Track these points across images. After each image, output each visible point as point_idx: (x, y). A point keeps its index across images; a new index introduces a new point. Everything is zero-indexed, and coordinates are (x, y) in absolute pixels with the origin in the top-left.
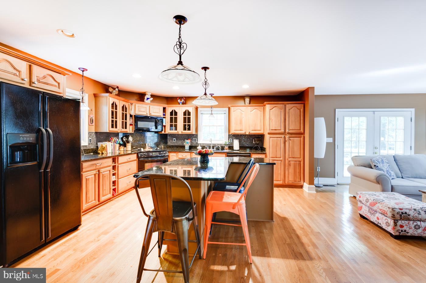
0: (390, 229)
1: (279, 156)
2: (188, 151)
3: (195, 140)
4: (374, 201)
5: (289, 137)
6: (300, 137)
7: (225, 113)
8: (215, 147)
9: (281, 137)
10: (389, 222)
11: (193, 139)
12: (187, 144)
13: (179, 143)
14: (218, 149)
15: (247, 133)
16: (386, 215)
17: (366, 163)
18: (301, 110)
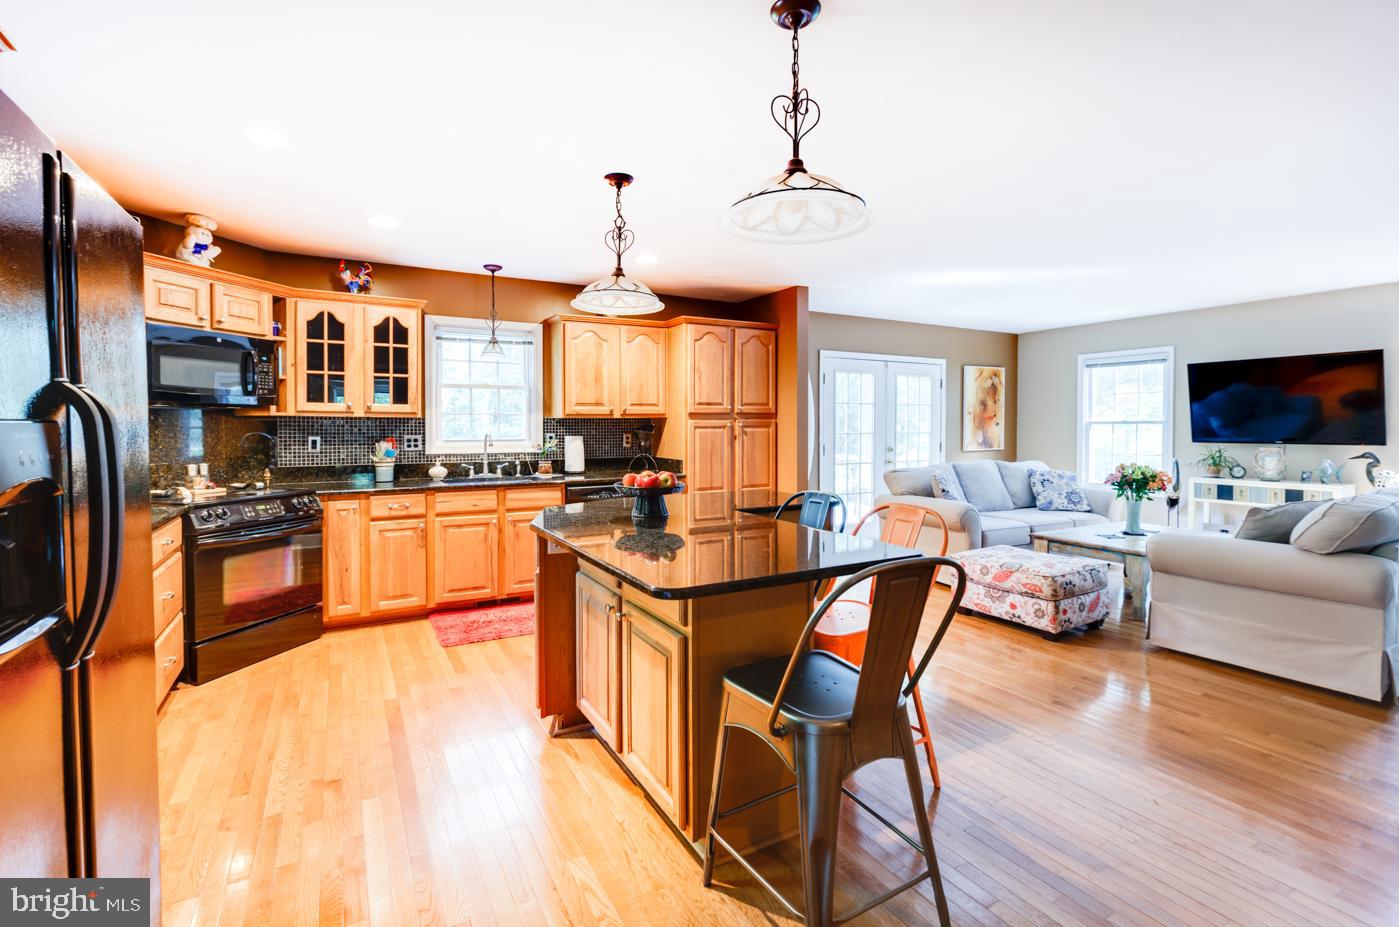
0: (1045, 624)
1: (719, 485)
2: (389, 487)
3: (412, 443)
4: (1004, 569)
5: (743, 427)
6: (767, 426)
7: (531, 343)
8: (499, 466)
9: (724, 427)
10: (1044, 608)
11: (406, 437)
12: (385, 458)
13: (341, 456)
14: (509, 472)
15: (617, 415)
16: (1037, 594)
17: (921, 483)
18: (770, 347)
